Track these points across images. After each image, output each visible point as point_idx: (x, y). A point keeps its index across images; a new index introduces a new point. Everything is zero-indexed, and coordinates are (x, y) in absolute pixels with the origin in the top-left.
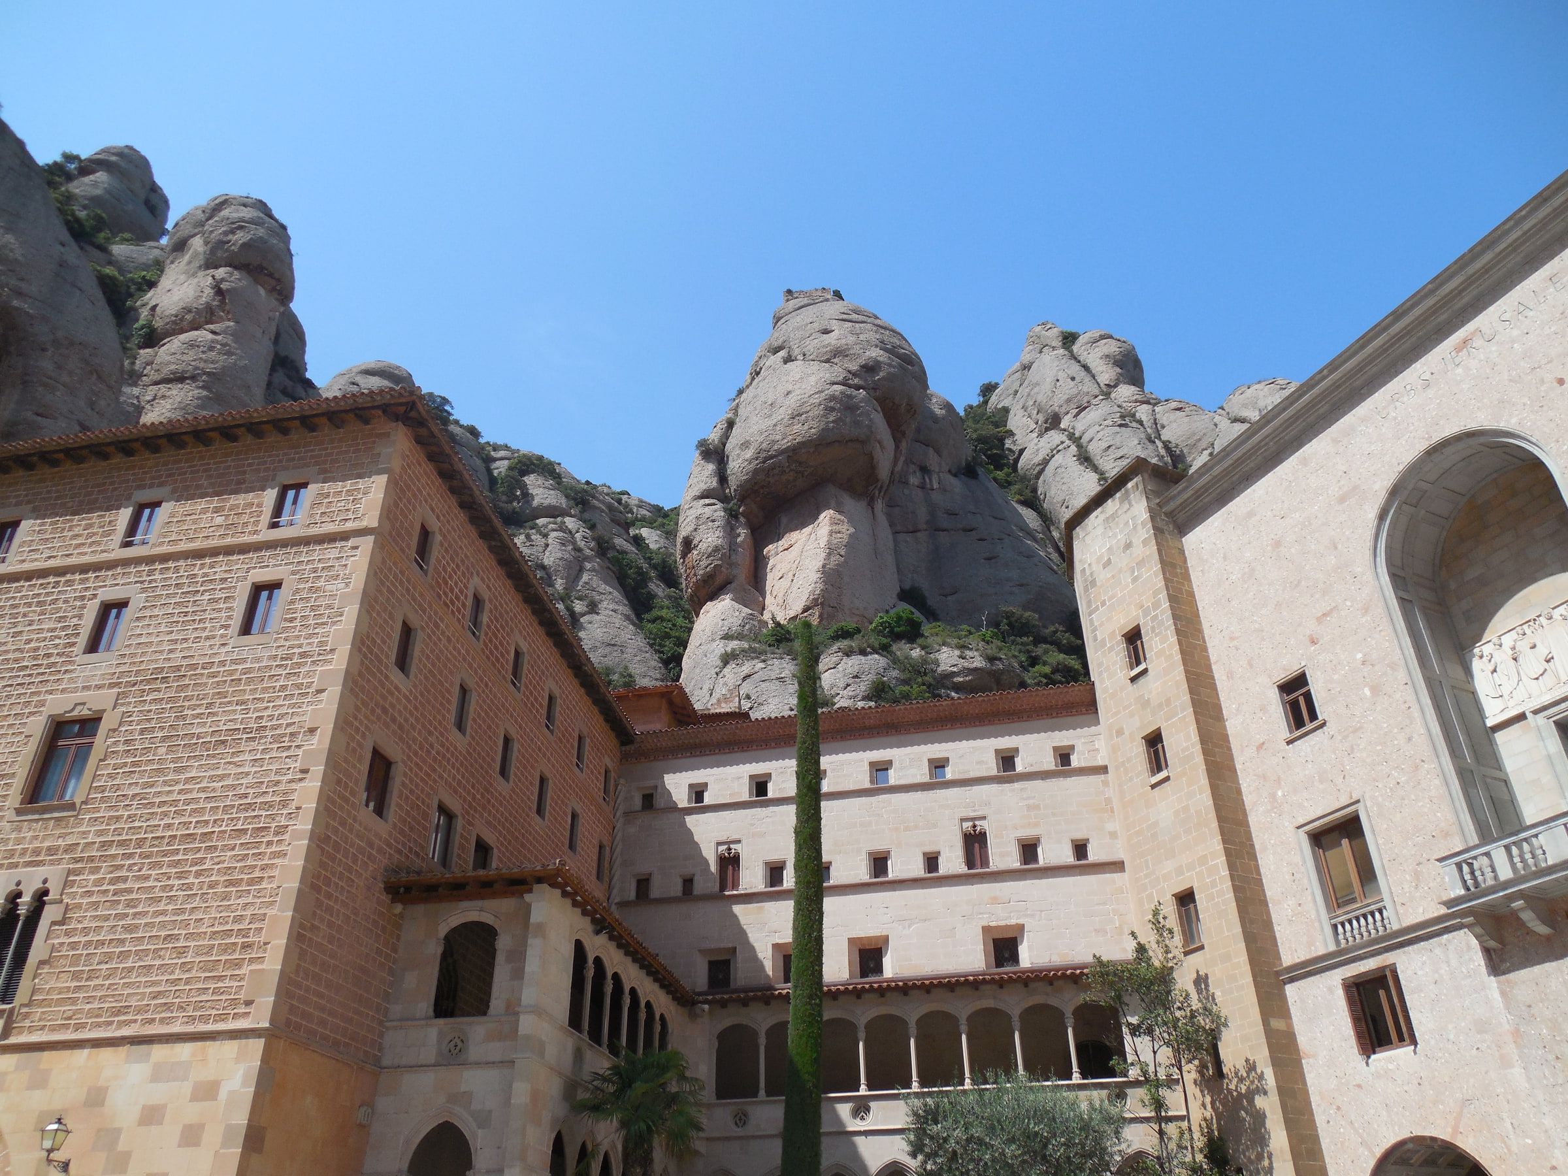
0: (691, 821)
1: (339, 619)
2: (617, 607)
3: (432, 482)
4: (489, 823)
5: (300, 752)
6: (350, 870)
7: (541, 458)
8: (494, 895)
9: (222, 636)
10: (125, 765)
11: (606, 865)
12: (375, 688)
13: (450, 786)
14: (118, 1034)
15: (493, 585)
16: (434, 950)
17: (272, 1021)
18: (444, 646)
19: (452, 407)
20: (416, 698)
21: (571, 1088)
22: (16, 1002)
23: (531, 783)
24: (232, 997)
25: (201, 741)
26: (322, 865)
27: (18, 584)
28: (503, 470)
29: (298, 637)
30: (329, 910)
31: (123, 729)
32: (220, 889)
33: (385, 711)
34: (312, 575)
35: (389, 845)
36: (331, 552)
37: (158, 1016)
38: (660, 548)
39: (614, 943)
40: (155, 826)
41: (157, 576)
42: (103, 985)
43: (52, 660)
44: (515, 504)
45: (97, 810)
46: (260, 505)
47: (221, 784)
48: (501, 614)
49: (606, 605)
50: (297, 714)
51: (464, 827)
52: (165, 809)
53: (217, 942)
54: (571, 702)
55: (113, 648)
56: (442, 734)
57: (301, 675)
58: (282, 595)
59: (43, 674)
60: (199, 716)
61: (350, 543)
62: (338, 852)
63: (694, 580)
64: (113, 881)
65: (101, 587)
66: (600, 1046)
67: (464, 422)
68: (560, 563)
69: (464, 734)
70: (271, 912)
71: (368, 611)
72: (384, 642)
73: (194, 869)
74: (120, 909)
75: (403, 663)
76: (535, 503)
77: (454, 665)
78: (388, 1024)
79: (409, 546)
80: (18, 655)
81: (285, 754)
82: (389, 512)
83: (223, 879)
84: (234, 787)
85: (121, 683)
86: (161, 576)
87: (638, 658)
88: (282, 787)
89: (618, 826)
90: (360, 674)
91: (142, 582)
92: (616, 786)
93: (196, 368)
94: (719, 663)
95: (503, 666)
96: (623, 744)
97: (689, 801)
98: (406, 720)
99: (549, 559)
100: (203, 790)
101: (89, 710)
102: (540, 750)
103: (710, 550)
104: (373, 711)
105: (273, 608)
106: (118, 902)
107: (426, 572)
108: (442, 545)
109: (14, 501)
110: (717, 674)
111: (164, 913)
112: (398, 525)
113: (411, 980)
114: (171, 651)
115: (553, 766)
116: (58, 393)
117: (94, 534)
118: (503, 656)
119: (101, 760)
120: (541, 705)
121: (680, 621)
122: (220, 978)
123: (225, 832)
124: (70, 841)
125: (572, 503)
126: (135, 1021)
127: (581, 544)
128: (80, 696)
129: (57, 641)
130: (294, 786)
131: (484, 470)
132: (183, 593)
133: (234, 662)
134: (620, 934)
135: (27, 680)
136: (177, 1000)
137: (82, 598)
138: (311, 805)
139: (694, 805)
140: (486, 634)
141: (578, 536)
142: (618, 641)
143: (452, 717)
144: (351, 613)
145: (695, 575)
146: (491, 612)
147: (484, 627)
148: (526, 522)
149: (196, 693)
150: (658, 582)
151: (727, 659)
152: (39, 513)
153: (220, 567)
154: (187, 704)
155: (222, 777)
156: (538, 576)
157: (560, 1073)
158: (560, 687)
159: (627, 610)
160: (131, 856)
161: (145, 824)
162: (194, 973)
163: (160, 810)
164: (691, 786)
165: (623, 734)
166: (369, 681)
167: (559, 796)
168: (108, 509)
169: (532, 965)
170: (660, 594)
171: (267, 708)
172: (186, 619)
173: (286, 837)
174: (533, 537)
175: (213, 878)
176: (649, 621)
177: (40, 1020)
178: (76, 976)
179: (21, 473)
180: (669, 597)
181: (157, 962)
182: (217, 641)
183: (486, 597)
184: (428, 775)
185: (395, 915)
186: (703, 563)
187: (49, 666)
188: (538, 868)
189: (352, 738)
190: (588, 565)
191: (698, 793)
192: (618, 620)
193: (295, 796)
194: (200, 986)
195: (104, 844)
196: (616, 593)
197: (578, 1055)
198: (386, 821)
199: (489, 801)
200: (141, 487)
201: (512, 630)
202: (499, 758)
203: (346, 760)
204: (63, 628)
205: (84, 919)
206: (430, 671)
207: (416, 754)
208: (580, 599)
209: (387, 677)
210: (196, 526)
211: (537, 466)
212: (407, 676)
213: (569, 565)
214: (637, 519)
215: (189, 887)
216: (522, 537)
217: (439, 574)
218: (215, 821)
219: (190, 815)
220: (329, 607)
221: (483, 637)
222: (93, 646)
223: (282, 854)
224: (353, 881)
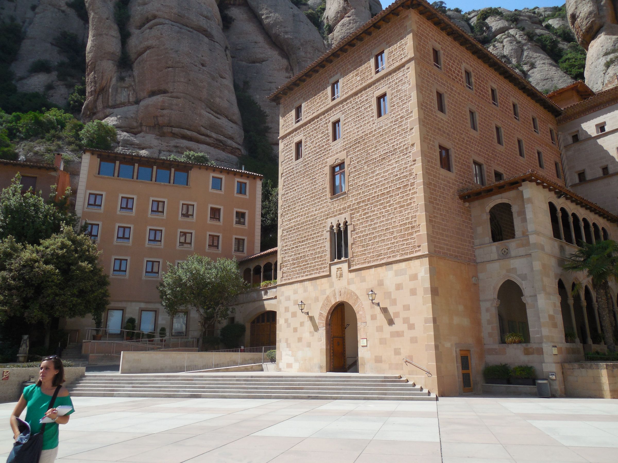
0: (600, 141)
1: (410, 99)
2: (544, 61)
3: (432, 29)
4: (498, 164)
5: (411, 154)
6: (443, 193)
7: (490, 9)
8: (505, 191)
9: (372, 120)
10: (356, 175)
11: (561, 171)
12: (433, 122)
13: (476, 153)
14: (381, 262)
15: (473, 64)
16: (486, 217)
17: (429, 251)
18: (457, 97)
19: (445, 4)
20: (451, 121)
21: (561, 262)
22: (349, 257)
23: (514, 144)
24: (413, 245)
25: (377, 160)
26: (432, 193)
27: (307, 126)
28: (475, 22)
29: (398, 111)
30: (439, 209)
31: (352, 163)
32: (398, 210)
33: (439, 129)
34: (396, 86)
35: (457, 181)
36: (400, 74)
37: (391, 255)
38: (560, 27)
39: (569, 201)
40: (371, 193)
41: (346, 107)
42: (372, 248)
43: (325, 147)
44: (484, 34)
45: (352, 192)
46: (370, 67)
47: (387, 173)
48: (480, 76)
49: (539, 63)
50: (406, 140)
51: (487, 168)
52: (372, 187)
53: (402, 228)
54: (524, 104)
55: (341, 137)
56: (467, 133)
57: (403, 125)
58: (388, 98)
59: (324, 152)
60: (373, 152)
61: (406, 67)
62: (436, 187)
63: (581, 33)
64: (364, 215)
65: (330, 117)
66: (572, 244)
67: (452, 8)
68: (512, 51)
69: (477, 131)
70: (418, 214)
71: (421, 92)
72: (431, 102)
73: (388, 205)
74: (369, 223)
75: (441, 108)
76: (493, 30)
77: (464, 104)
78: (475, 247)
79: (430, 60)
80: (315, 149)
81: (406, 157)
82: (418, 48)
83: (398, 206)
84: (392, 173)
85: (346, 148)
86: (347, 107)
87: (561, 81)
88: (408, 169)
89: (563, 153)
90: (425, 118)
91: (342, 111)
92: (558, 136)
93: (347, 33)
94: (604, 68)
95: (487, 98)
96: (556, 116)
97: (597, 132)
98: (450, 131)
99: (506, 52)
100: (382, 177)
101: (340, 160)
102: (514, 129)
103: (587, 15)
104: (434, 131)
105: (386, 104)
106: (368, 221)
107: (440, 68)
108: (444, 54)
109: (297, 99)
110: (604, 74)
111: (383, 221)
112: (422, 53)
113: (480, 230)
114: (358, 132)
115: (523, 134)
116: (309, 62)
117: (323, 100)
118: (485, 93)
119: (349, 176)
120: (510, 110)
121: (579, 56)
122: (407, 240)
123: (394, 189)
124: (348, 204)
125: (510, 22)
126: (385, 258)
127: (520, 39)
128: (336, 157)
129: (324, 140)
130: (412, 167)
131: (466, 25)
132: (355, 110)
133: (379, 128)
134: (571, 196)
135: (320, 156)
136: (396, 249)
137: (326, 123)
138: (420, 173)
139: (600, 133)
140: (476, 86)
141: (517, 36)
142: (549, 76)
143: (469, 125)
144: (414, 94)
145: (581, 30)
146: (475, 76)
147: (474, 84)
148: (491, 40)
149: (370, 144)
150: (563, 42)
151: (608, 65)
152: (305, 100)
153: (364, 96)
154: (368, 149)
155: (387, 171)
156: (503, 62)
157: (554, 256)
158: (517, 99)
159: (550, 61)
160: (367, 205)
161: (368, 193)
162: (398, 240)
163: (371, 188)
164: (597, 126)
165: (555, 112)
166: (429, 120)
167: (529, 147)
168: (324, 90)
169: (529, 215)
170: (565, 47)
171: (395, 142)
172: (359, 119)
173: (415, 186)
174: (496, 45)
175: (395, 206)
176: (562, 62)
177: (357, 261)
178: (363, 246)
179: (296, 88)
180: (571, 47)
181: (386, 238)
182: (371, 123)
183: (471, 71)
184: (466, 151)
185: (467, 207)
186: (584, 23)
187: (324, 149)
188: (522, 175)
189: (429, 144)
190: (525, 48)
191: (601, 127)
192: (546, 67)
193: (414, 171)
194: (402, 243)
195: (358, 203)
196: (542, 55)
197: (562, 249)
198: (453, 172)
199: (496, 156)
200: (331, 77)
201: (487, 81)
202: (495, 137)
203: (429, 153)
204: (324, 135)
205: (360, 228)
206: (454, 109)
207: (458, 144)
208: (525, 64)
209: (436, 116)
210: (352, 84)
211: (490, 13)
212: (445, 113)
213: (516, 51)
214: (545, 17)
215: (388, 211)
216: (492, 47)
217: (447, 67)
218: (390, 187)
219: (381, 187)
220: (406, 95)
221: (474, 88)
222: (335, 139)
223: (415, 193)
224: (446, 197)
